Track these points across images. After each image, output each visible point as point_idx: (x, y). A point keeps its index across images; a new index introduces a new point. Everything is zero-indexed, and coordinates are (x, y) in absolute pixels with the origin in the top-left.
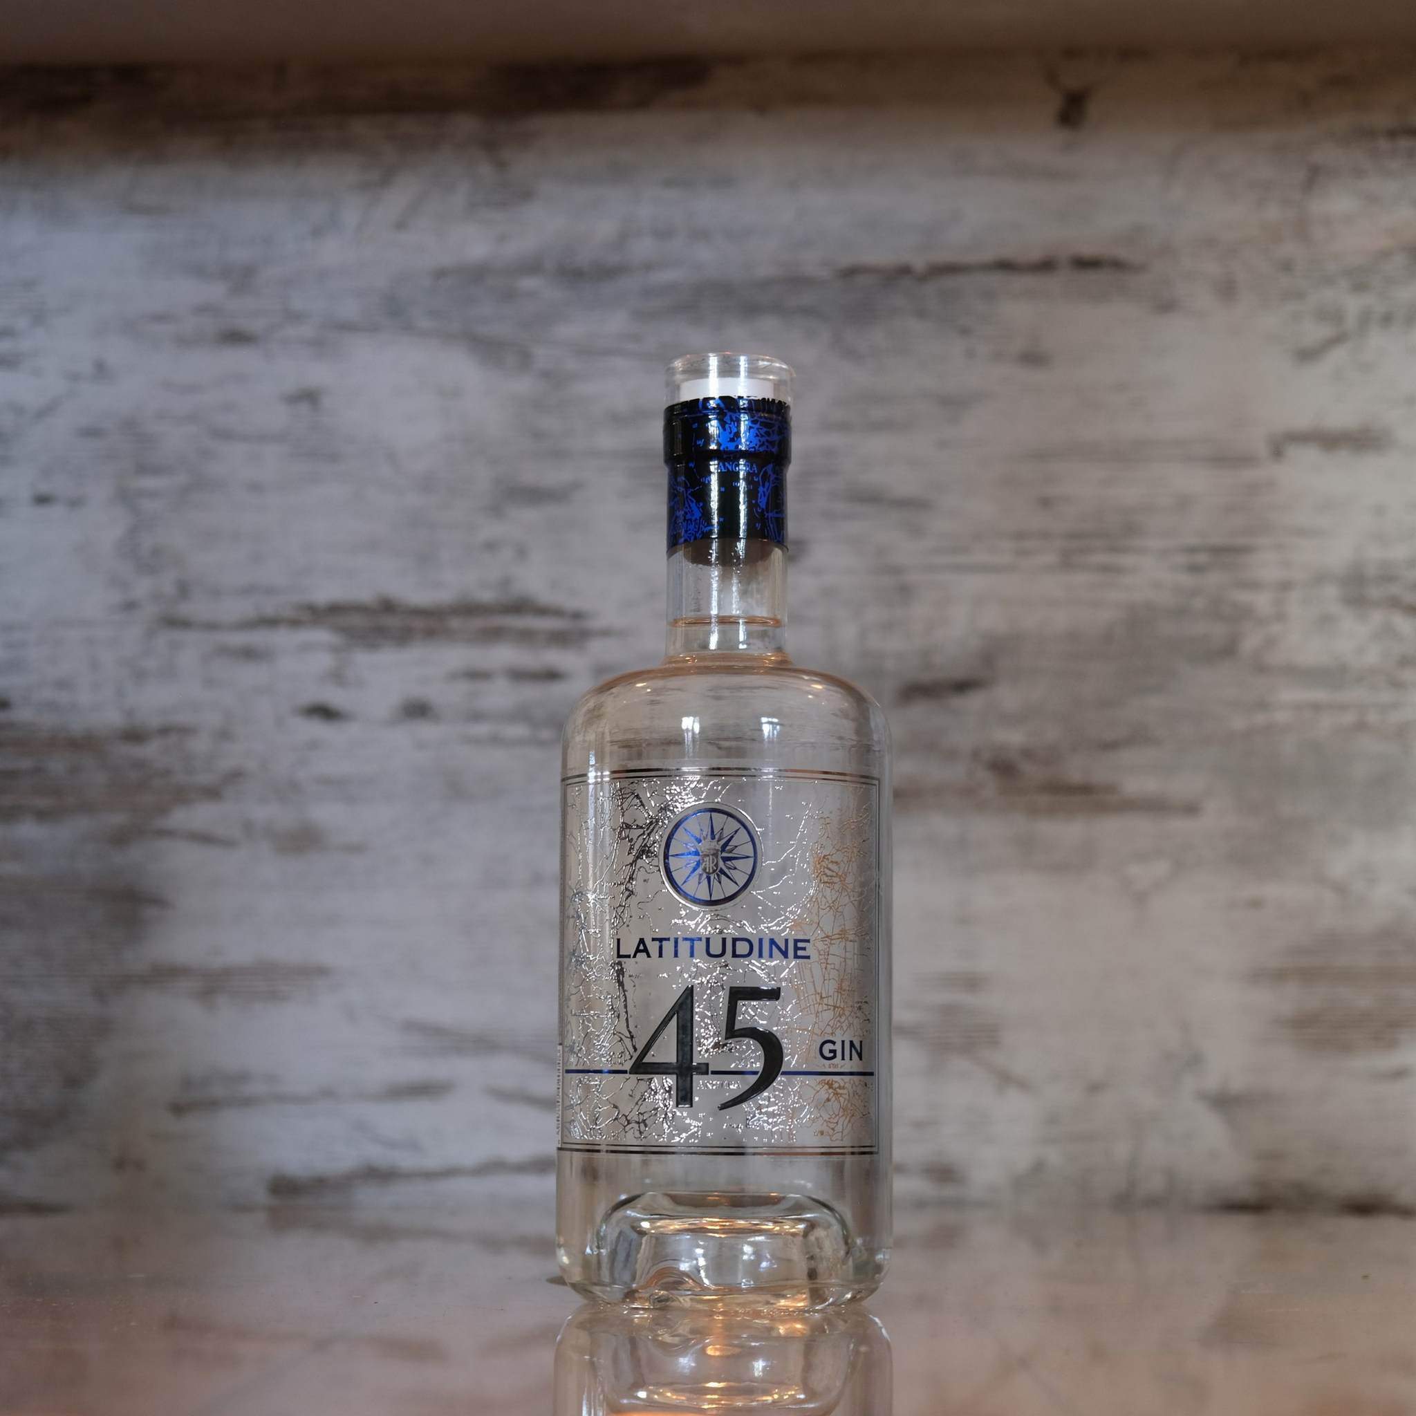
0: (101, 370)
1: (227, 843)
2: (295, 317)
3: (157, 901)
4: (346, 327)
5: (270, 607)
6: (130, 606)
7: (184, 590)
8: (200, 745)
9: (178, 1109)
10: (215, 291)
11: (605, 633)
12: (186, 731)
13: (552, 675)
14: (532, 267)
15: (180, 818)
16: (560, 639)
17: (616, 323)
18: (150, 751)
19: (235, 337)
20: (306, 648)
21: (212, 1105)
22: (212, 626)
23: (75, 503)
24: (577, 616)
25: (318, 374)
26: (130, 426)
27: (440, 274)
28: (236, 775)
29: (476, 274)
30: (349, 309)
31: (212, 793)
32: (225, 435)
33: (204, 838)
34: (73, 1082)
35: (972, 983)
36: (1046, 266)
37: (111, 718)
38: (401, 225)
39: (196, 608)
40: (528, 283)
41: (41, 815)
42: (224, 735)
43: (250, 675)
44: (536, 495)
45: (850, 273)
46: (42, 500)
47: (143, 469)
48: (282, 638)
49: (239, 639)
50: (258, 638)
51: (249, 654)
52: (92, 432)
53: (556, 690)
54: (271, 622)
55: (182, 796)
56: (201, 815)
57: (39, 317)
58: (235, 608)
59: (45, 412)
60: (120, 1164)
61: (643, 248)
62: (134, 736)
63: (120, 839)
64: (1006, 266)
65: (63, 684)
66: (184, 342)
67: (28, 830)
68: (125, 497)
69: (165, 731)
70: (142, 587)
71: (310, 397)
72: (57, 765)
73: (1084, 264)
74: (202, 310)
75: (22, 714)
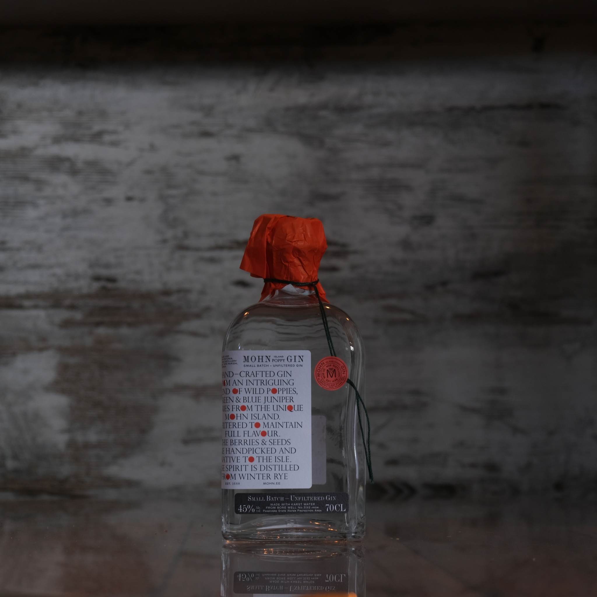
0: (153, 148)
1: (204, 336)
2: (229, 126)
3: (177, 359)
4: (250, 130)
5: (221, 241)
6: (165, 241)
7: (186, 235)
8: (193, 297)
9: (186, 442)
10: (197, 116)
11: (355, 252)
12: (188, 291)
13: (334, 269)
14: (324, 106)
15: (185, 326)
16: (337, 255)
17: (358, 129)
18: (173, 299)
19: (206, 134)
20: (235, 258)
21: (199, 441)
22: (197, 249)
23: (142, 200)
24: (344, 245)
25: (238, 148)
26: (164, 170)
27: (288, 109)
28: (208, 309)
29: (302, 109)
30: (251, 123)
31: (198, 316)
32: (202, 173)
33: (194, 334)
34: (143, 431)
35: (502, 391)
36: (529, 107)
37: (157, 286)
38: (272, 90)
39: (191, 242)
40: (323, 113)
41: (130, 325)
42: (202, 292)
43: (212, 269)
44: (326, 197)
45: (451, 109)
46: (129, 199)
47: (170, 186)
48: (225, 254)
49: (208, 254)
50: (216, 254)
51: (212, 260)
52: (149, 172)
53: (337, 275)
54: (220, 248)
55: (187, 317)
56: (194, 325)
57: (127, 126)
58: (206, 242)
59: (130, 164)
60: (162, 464)
61: (368, 99)
62: (167, 293)
63: (162, 334)
64: (513, 107)
65: (138, 272)
66: (186, 136)
67: (124, 331)
68: (162, 198)
69: (179, 291)
70: (170, 234)
71: (236, 158)
72: (136, 305)
73: (544, 106)
74: (193, 123)
75: (122, 284)
